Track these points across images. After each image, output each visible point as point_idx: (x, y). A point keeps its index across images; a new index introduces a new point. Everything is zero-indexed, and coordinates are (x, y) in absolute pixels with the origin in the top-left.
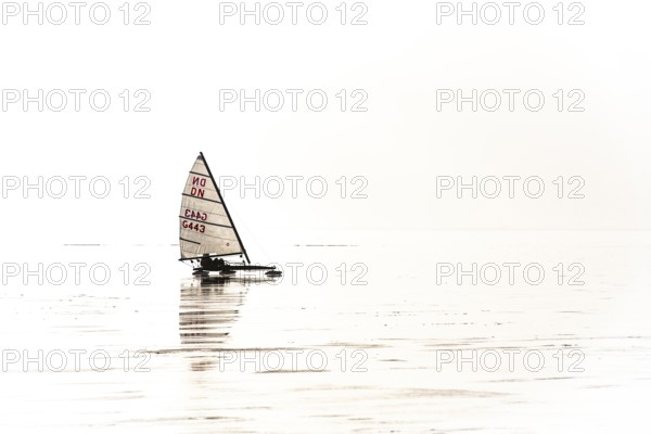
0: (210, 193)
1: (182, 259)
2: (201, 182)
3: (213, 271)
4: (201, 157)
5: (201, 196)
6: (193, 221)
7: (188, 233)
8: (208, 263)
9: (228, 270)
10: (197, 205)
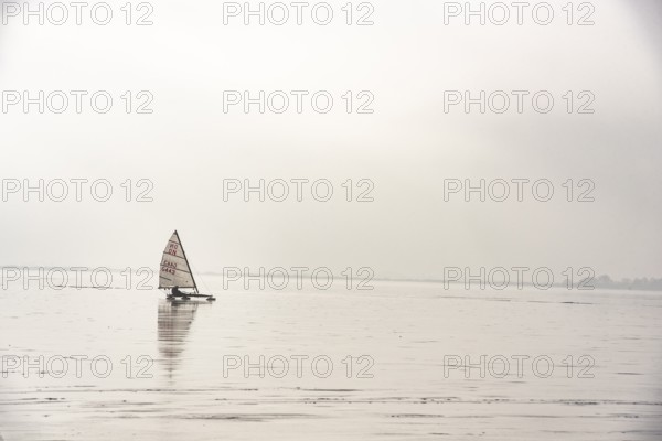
0: (179, 253)
1: (160, 287)
2: (175, 246)
3: (177, 297)
4: (176, 233)
5: (174, 254)
6: (167, 268)
7: (164, 274)
8: (176, 292)
9: (186, 297)
10: (172, 259)
